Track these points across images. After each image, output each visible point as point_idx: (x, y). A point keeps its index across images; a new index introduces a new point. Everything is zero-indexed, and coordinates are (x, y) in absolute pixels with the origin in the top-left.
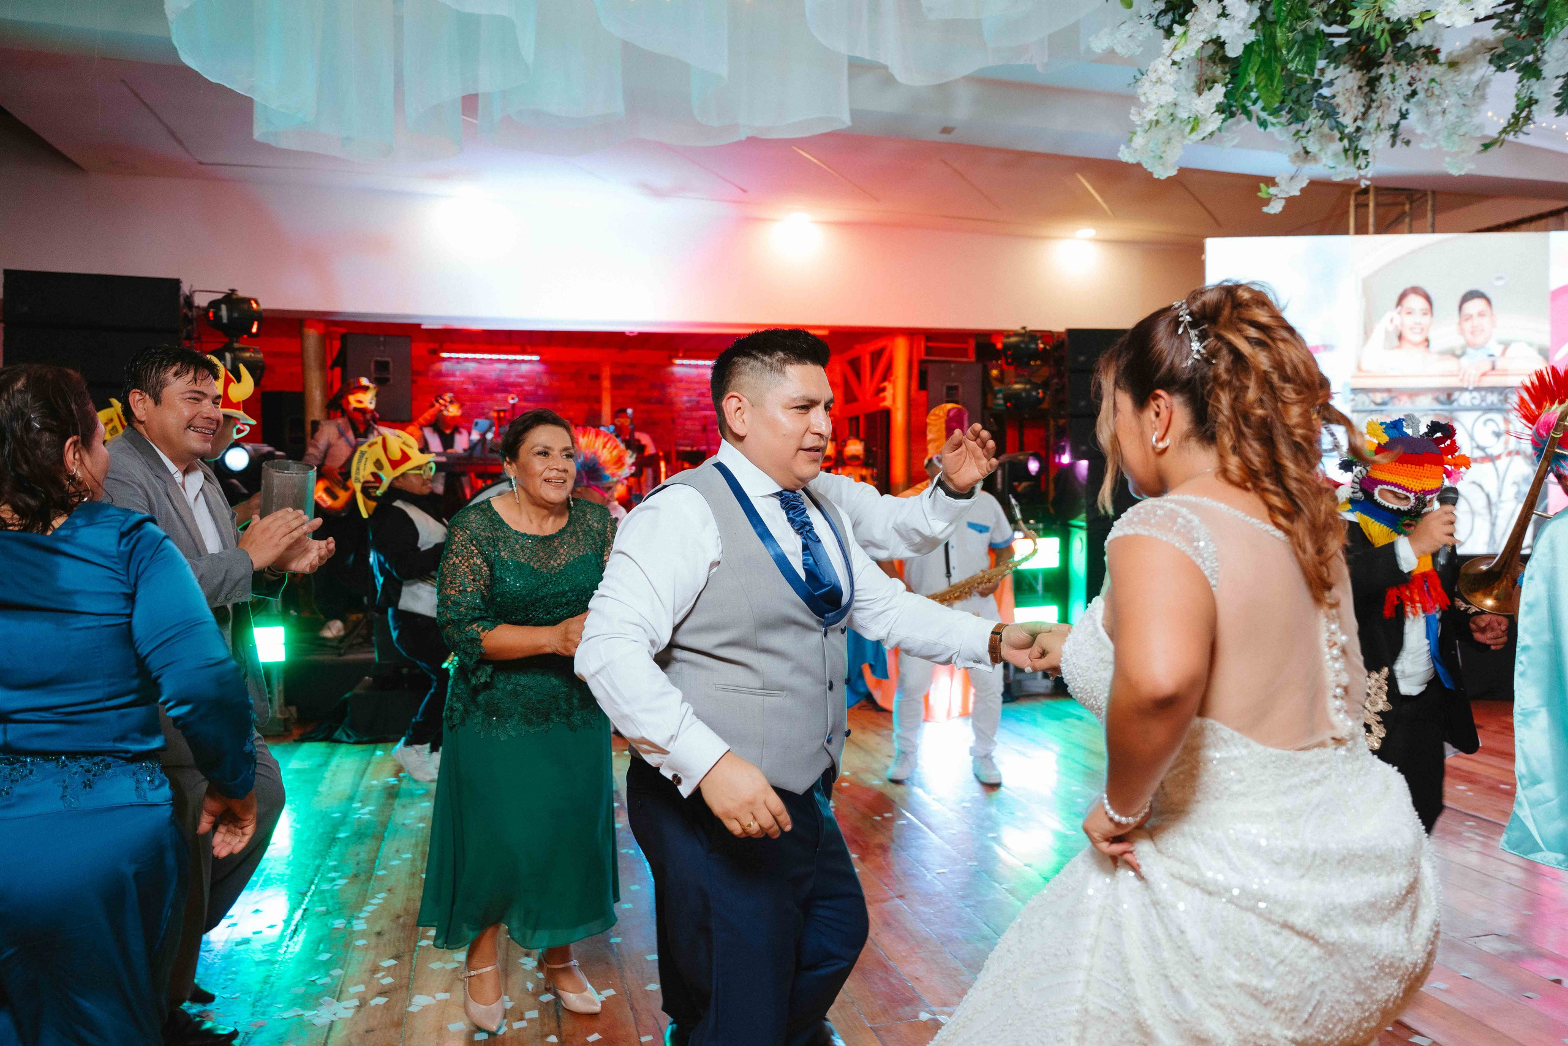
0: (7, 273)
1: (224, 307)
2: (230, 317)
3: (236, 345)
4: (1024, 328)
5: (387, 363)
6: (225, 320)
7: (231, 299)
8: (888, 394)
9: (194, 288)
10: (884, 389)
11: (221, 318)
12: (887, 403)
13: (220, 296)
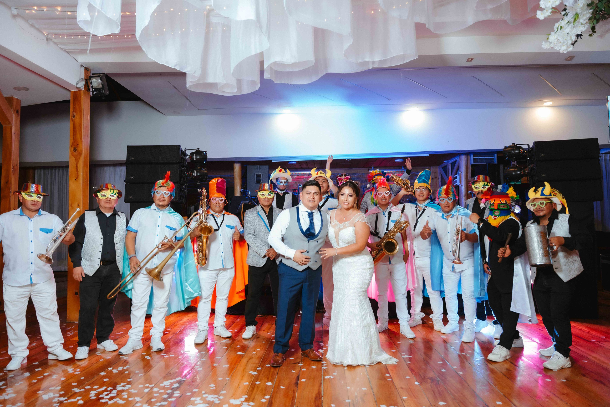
0: (128, 147)
1: (194, 154)
2: (196, 158)
3: (199, 168)
4: (514, 144)
5: (261, 175)
6: (195, 159)
7: (198, 152)
8: (458, 180)
9: (187, 149)
10: (456, 178)
11: (194, 158)
12: (458, 183)
13: (194, 151)
